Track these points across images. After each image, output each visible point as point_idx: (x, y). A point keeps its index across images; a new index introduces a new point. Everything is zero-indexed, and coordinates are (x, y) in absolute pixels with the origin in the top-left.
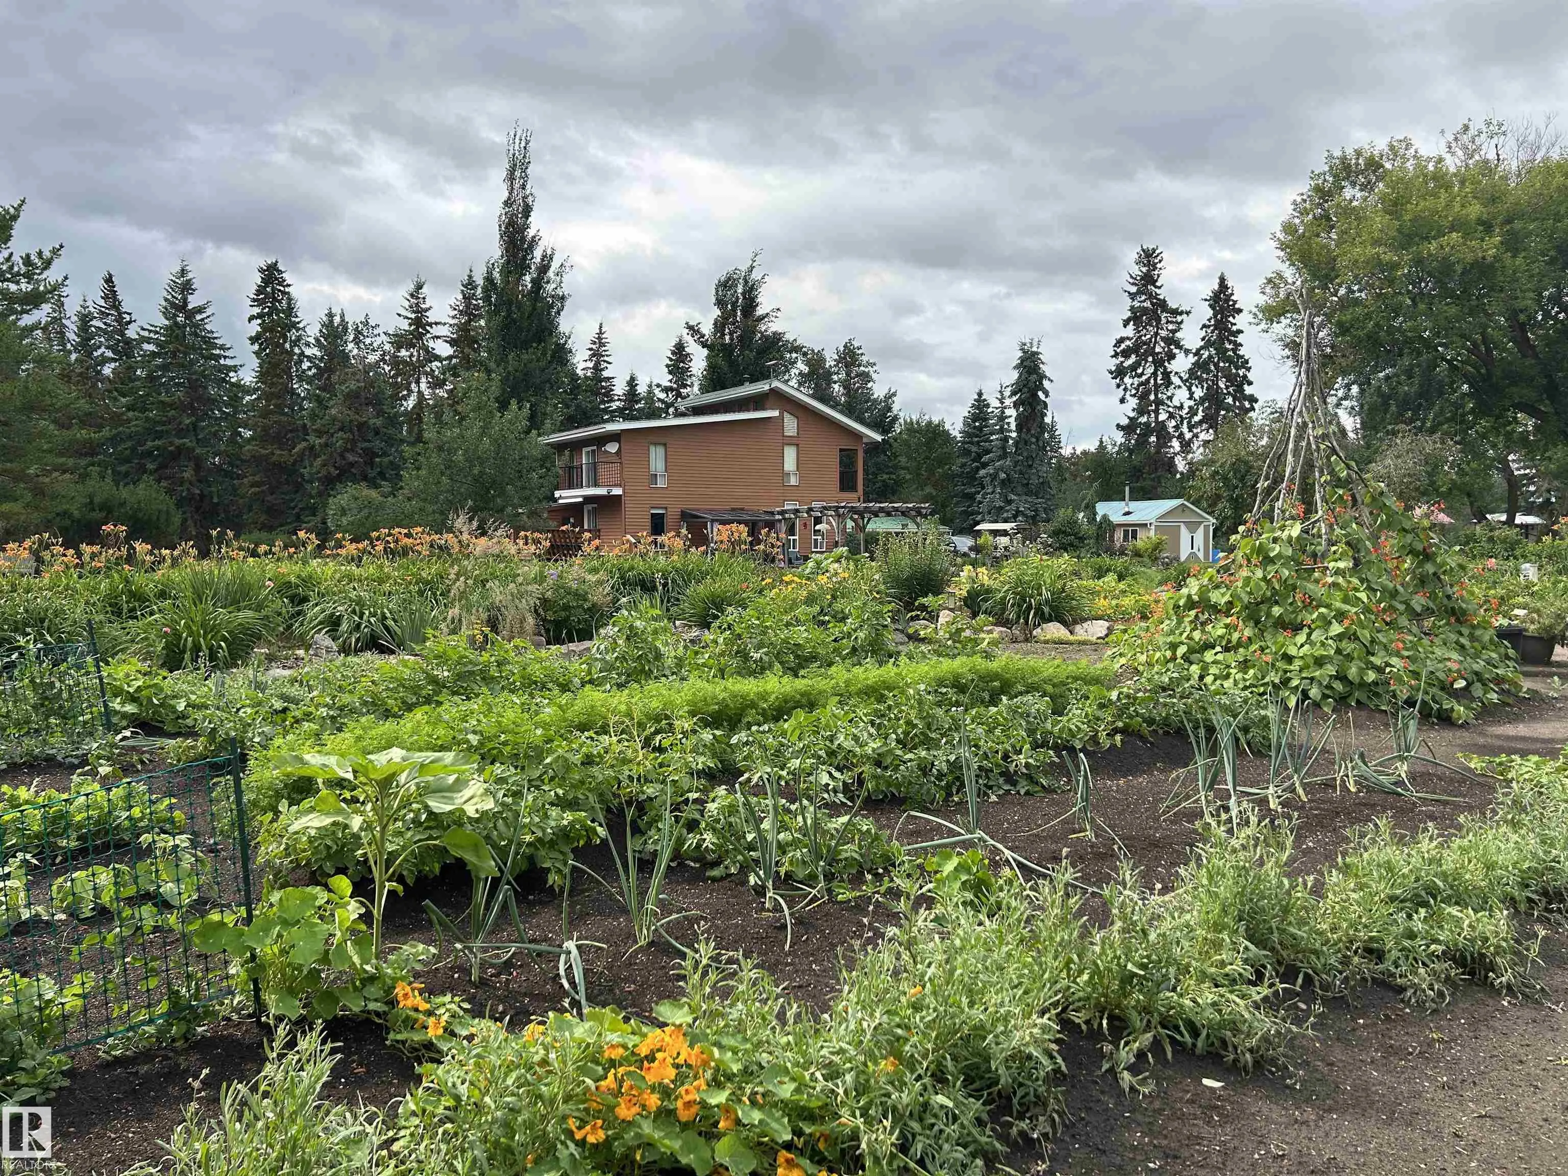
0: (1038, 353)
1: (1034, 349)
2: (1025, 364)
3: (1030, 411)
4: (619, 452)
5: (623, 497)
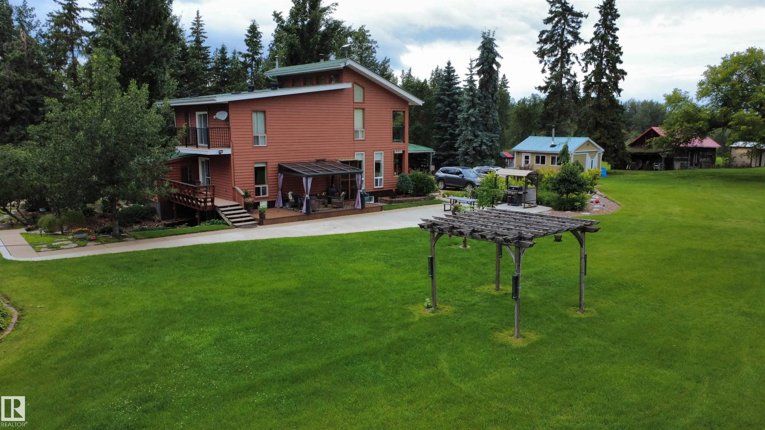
0: (493, 39)
1: (491, 37)
2: (486, 46)
3: (488, 77)
4: (227, 120)
5: (232, 156)
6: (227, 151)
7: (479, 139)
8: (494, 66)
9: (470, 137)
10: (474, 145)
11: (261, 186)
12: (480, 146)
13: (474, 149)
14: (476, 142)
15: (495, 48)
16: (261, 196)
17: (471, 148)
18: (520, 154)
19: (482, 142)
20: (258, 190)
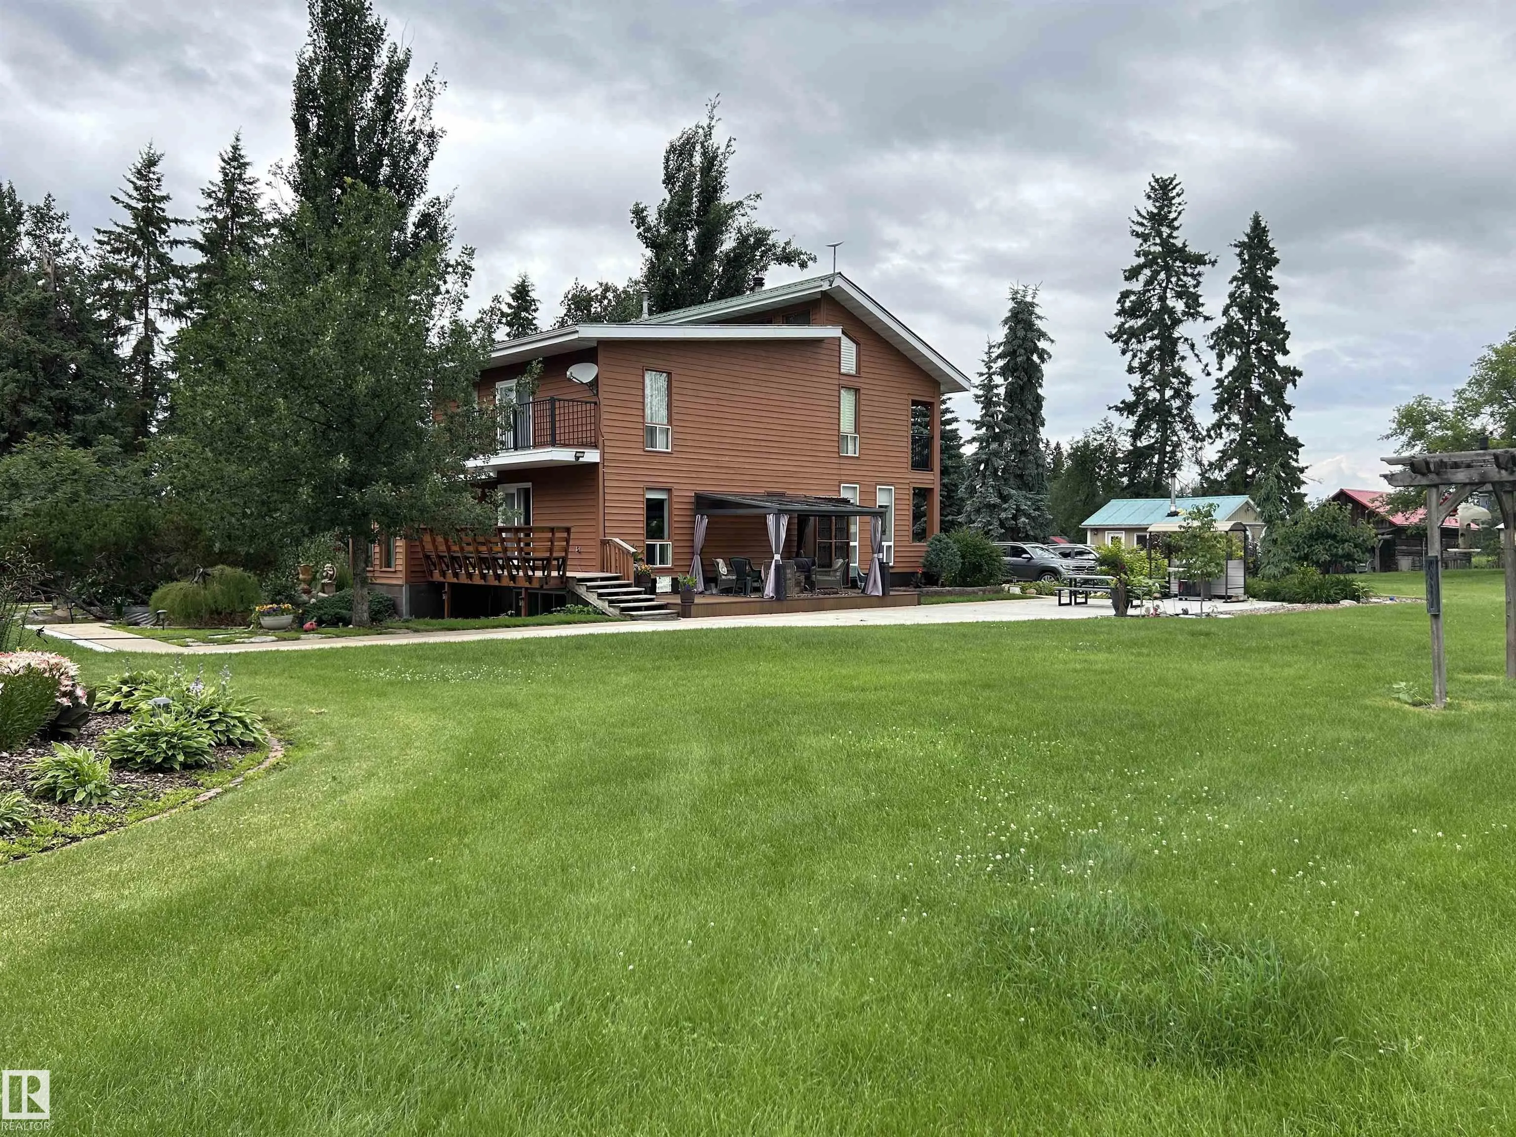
0: (1032, 305)
1: (1029, 299)
2: (1020, 316)
3: (1026, 379)
4: (594, 384)
5: (601, 466)
6: (592, 456)
7: (1012, 504)
8: (1035, 358)
9: (994, 500)
10: (1003, 515)
11: (658, 543)
12: (1015, 518)
13: (1002, 524)
14: (1005, 510)
15: (1038, 322)
16: (658, 566)
17: (996, 523)
18: (1100, 535)
19: (1018, 510)
20: (651, 549)
